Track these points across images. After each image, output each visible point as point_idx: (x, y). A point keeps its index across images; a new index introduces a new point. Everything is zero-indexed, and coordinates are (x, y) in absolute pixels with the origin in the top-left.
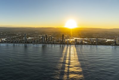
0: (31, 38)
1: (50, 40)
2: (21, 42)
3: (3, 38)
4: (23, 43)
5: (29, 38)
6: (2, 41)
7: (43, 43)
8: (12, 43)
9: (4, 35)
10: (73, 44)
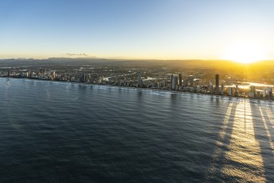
0: (151, 79)
1: (189, 84)
2: (131, 85)
3: (105, 76)
4: (135, 87)
5: (149, 78)
6: (103, 81)
7: (172, 90)
8: (117, 85)
9: (109, 72)
10: (245, 97)
